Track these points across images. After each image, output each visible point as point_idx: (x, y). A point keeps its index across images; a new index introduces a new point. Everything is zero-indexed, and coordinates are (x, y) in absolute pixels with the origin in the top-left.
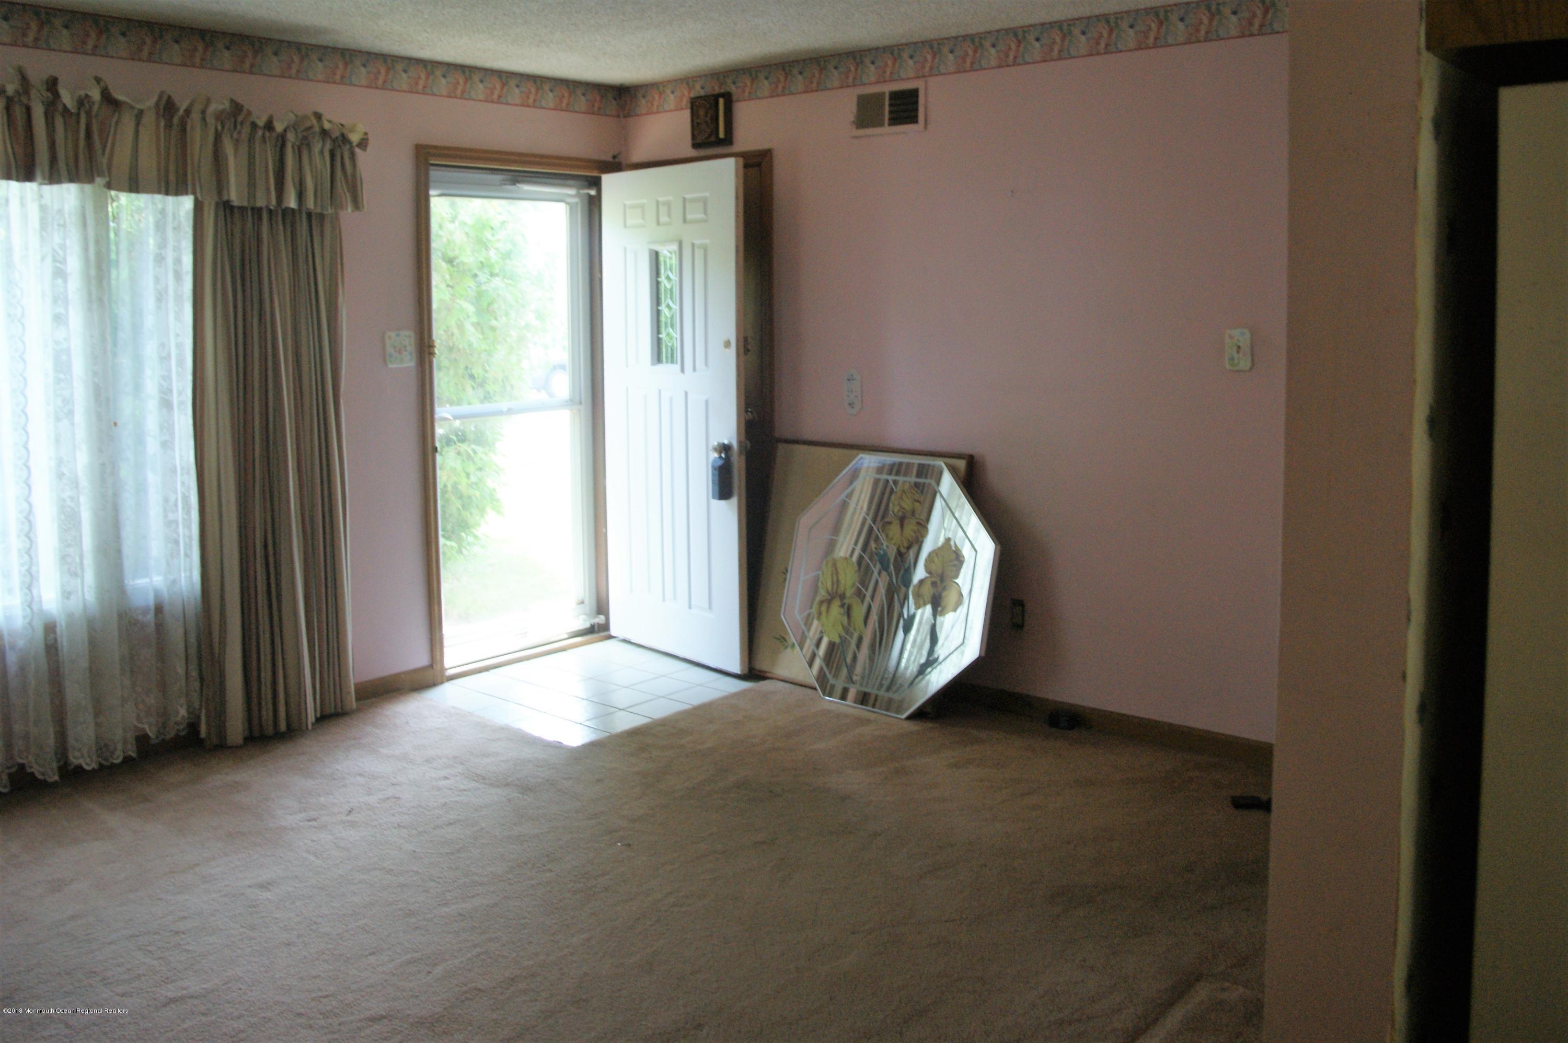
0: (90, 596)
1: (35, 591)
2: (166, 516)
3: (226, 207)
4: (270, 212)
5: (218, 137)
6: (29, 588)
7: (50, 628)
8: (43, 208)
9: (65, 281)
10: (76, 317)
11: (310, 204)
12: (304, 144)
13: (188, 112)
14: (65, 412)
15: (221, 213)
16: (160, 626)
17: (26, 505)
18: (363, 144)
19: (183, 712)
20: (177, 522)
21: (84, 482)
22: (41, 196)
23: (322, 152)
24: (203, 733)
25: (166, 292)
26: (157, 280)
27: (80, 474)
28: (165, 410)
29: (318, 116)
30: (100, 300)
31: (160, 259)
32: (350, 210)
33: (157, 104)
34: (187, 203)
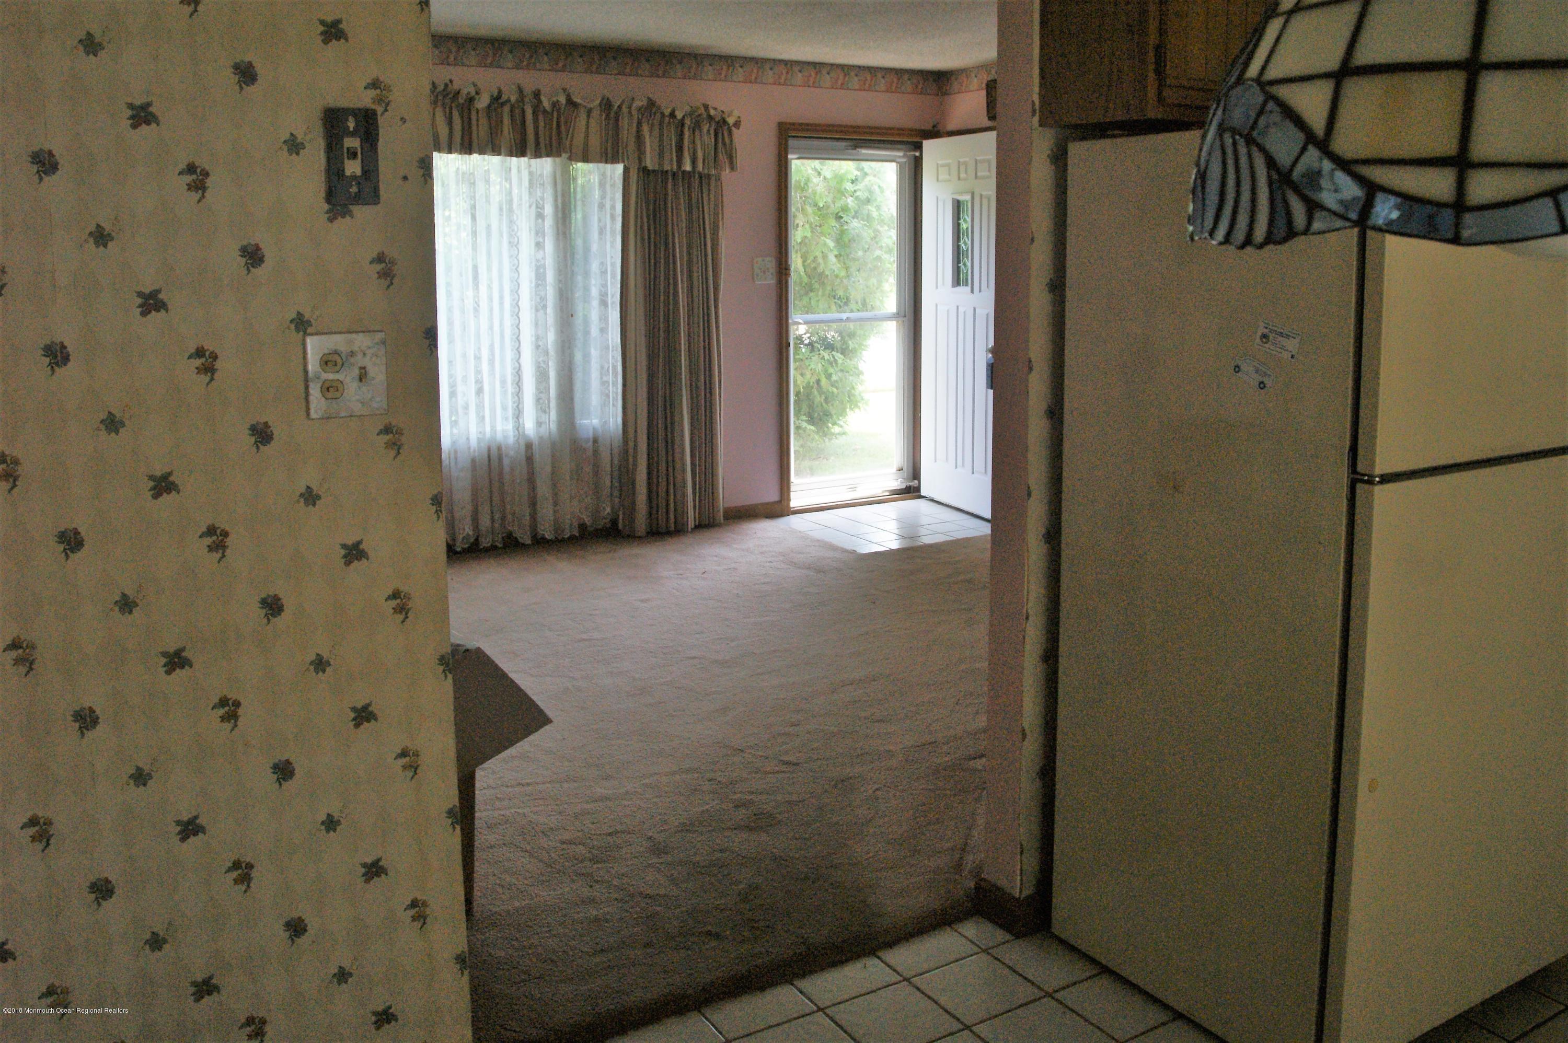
0: (553, 427)
1: (521, 420)
2: (601, 378)
3: (645, 171)
4: (674, 174)
5: (639, 124)
6: (518, 418)
7: (529, 446)
8: (531, 173)
9: (543, 220)
10: (549, 245)
11: (700, 167)
12: (697, 126)
13: (620, 107)
14: (540, 306)
15: (641, 174)
16: (596, 452)
17: (517, 365)
18: (737, 124)
19: (608, 510)
20: (608, 382)
21: (552, 352)
22: (530, 166)
23: (708, 131)
24: (620, 526)
25: (605, 227)
26: (600, 220)
27: (549, 347)
28: (603, 307)
29: (706, 107)
30: (564, 233)
31: (601, 206)
32: (727, 171)
33: (600, 105)
34: (620, 168)
